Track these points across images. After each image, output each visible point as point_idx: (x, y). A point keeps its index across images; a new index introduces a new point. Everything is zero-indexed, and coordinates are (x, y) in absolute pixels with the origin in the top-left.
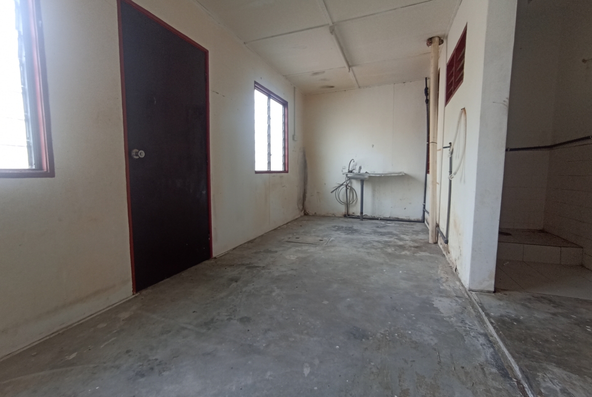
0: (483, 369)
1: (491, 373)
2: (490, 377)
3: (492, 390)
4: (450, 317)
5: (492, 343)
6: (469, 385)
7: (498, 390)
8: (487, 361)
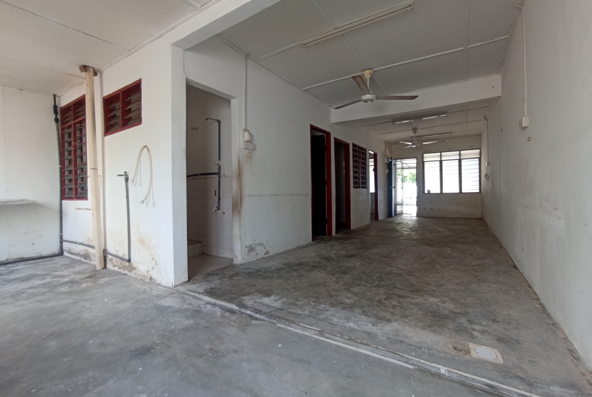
0: (224, 316)
1: (229, 316)
2: (230, 317)
3: (236, 320)
4: (181, 306)
5: (214, 305)
6: (228, 325)
7: (237, 319)
8: (221, 312)
